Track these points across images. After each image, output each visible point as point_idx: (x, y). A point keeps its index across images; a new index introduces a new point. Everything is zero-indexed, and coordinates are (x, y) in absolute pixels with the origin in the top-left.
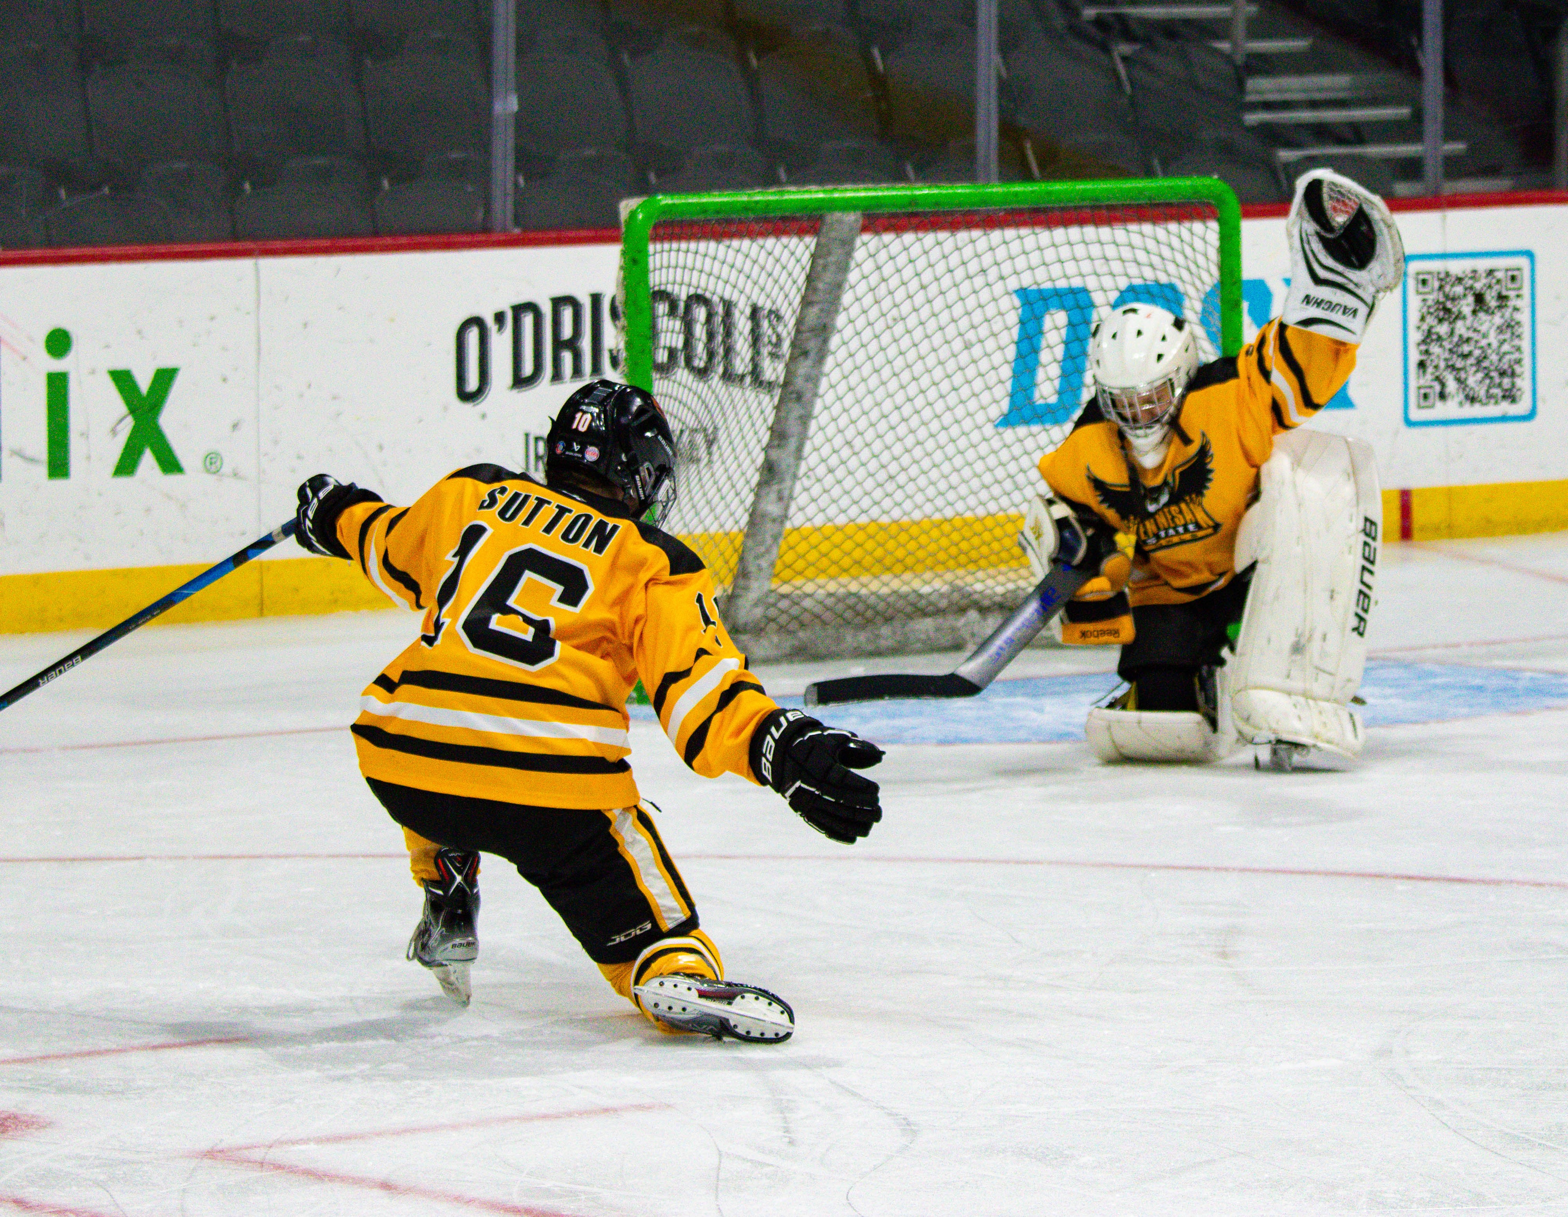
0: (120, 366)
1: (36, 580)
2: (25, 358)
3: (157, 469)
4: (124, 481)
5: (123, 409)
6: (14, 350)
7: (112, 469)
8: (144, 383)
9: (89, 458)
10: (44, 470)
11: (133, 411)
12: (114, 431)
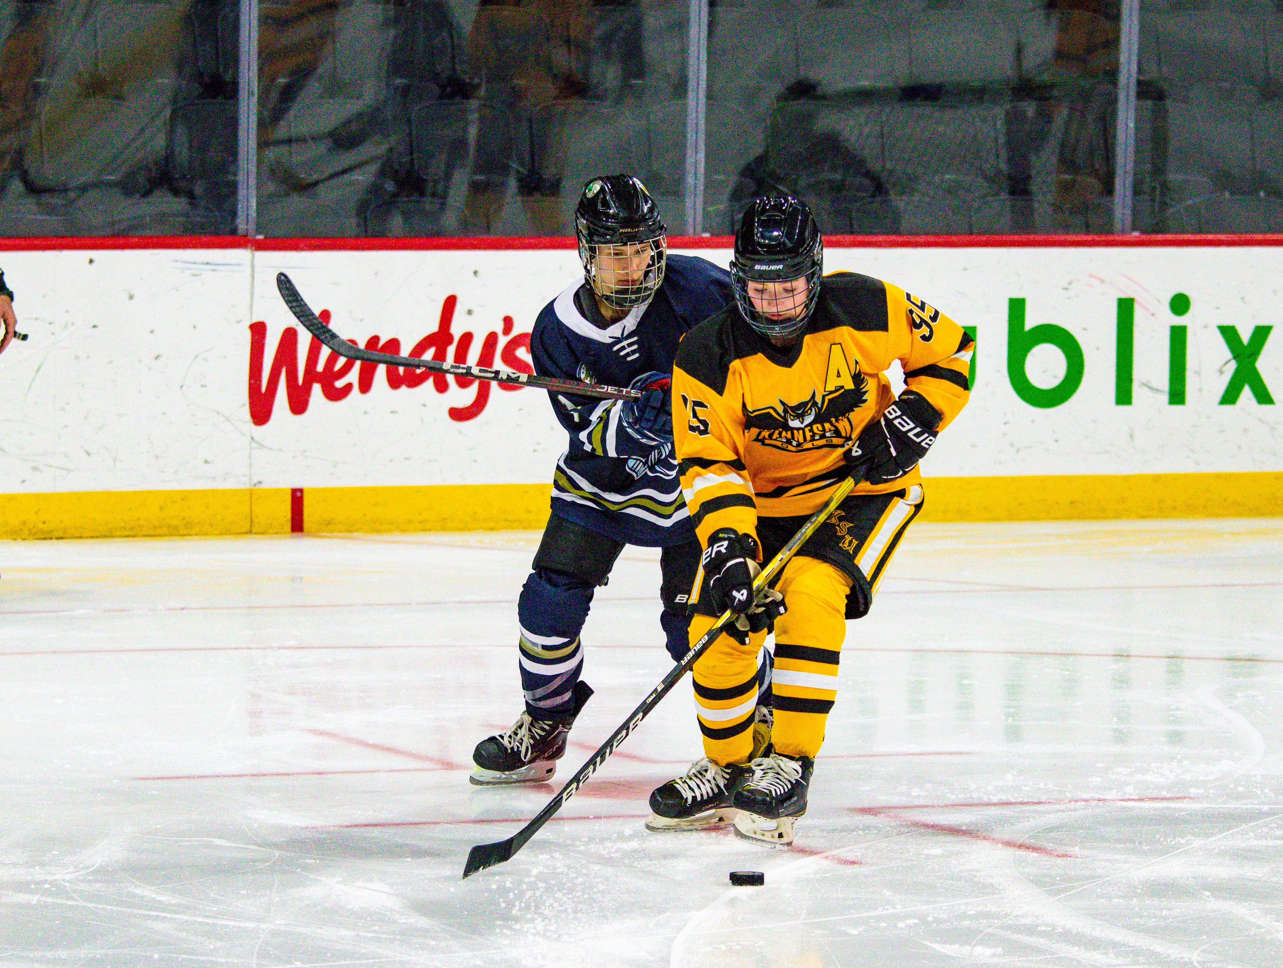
0: (1226, 323)
1: (1157, 479)
2: (1153, 315)
3: (1253, 401)
4: (1227, 408)
5: (1228, 355)
6: (1146, 309)
7: (1218, 399)
8: (1245, 336)
9: (1200, 390)
10: (1165, 398)
11: (1235, 358)
12: (1221, 372)
